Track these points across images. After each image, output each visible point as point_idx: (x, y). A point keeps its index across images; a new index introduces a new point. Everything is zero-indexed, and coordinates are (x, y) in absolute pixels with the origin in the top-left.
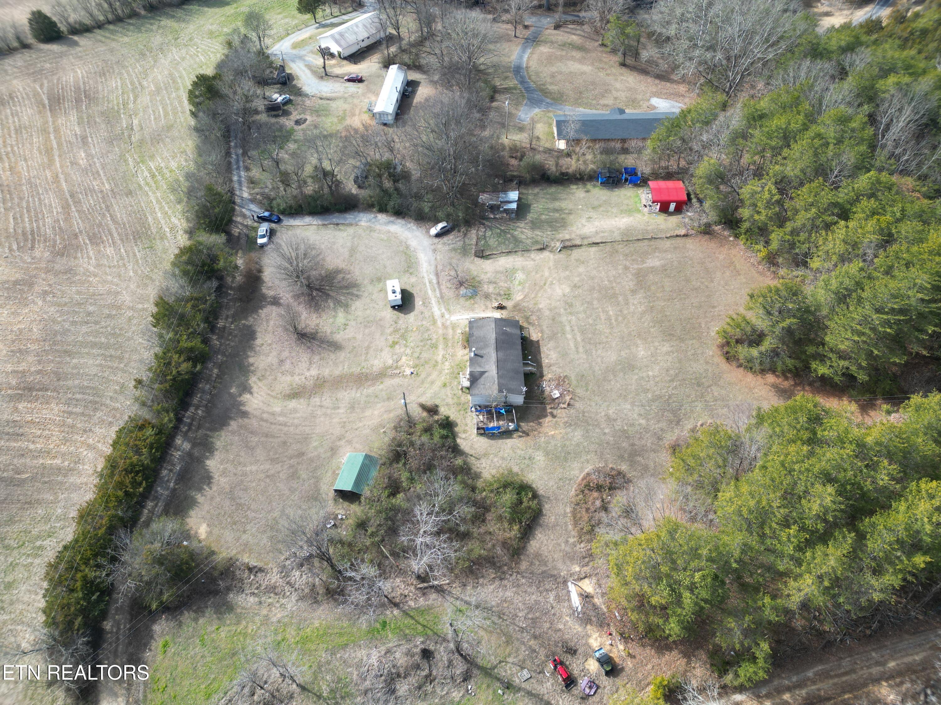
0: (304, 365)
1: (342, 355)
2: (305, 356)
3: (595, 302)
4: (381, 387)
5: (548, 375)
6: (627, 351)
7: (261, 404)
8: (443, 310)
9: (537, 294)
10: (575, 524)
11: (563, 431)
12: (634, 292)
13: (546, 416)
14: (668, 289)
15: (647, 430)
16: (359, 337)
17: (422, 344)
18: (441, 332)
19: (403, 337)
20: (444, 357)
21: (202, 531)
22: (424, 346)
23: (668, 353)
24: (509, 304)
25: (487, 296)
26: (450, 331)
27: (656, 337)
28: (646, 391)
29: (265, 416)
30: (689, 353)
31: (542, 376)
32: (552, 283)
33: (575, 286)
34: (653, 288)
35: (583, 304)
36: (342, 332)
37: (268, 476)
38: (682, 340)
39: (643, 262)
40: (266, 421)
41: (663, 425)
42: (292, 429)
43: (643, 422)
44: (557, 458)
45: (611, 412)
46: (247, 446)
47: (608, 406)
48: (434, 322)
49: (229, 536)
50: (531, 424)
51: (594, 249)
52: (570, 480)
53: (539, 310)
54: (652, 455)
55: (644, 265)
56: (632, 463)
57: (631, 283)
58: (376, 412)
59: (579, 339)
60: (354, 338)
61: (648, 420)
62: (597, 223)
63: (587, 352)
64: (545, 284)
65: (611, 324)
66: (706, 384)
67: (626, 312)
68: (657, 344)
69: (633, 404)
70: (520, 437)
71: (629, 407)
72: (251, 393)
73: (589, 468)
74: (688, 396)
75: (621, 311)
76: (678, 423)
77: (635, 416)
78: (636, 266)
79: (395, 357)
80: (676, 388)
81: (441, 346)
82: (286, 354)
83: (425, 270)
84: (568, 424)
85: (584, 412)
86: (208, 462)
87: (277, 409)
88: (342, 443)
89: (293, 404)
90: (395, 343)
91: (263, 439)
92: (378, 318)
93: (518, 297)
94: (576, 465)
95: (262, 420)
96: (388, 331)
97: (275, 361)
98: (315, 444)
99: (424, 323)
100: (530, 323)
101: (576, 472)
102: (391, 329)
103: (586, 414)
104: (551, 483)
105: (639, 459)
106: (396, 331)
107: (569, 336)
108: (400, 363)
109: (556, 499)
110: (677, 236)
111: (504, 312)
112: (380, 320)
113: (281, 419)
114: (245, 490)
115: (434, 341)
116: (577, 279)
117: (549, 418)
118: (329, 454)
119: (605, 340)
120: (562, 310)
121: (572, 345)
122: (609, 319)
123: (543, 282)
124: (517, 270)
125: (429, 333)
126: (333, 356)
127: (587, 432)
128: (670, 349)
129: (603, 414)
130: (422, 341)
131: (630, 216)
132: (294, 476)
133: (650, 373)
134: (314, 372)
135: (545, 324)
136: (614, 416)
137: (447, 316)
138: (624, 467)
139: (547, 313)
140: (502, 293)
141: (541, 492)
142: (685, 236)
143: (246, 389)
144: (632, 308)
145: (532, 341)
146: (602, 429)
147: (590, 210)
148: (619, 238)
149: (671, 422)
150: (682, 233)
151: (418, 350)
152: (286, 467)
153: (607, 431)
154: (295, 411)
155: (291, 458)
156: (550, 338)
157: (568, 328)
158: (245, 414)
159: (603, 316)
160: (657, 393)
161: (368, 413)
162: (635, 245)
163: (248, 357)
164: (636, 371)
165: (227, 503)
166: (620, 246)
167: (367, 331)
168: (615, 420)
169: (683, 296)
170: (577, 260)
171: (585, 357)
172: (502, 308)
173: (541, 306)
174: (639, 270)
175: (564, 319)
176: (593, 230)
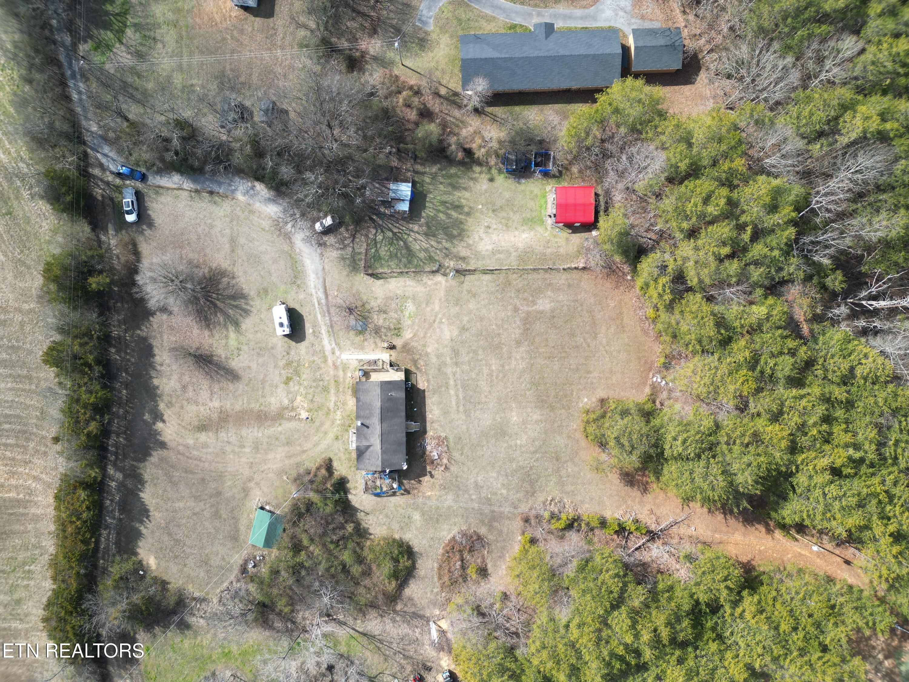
0: (205, 395)
1: (241, 386)
2: (205, 383)
3: (480, 352)
4: (280, 429)
5: (430, 433)
6: (503, 415)
7: (175, 435)
8: (334, 345)
9: (426, 333)
10: (440, 578)
11: (438, 493)
12: (518, 343)
13: (425, 475)
14: (551, 344)
15: (506, 499)
16: (254, 366)
17: (314, 384)
18: (332, 372)
19: (297, 373)
20: (336, 405)
21: (151, 562)
22: (316, 387)
23: (537, 422)
24: (398, 342)
25: (377, 331)
26: (341, 373)
27: (531, 402)
28: (512, 460)
29: (181, 448)
30: (556, 425)
31: (425, 432)
32: (441, 322)
33: (463, 329)
34: (537, 340)
35: (468, 353)
36: (236, 359)
37: (194, 514)
38: (552, 408)
39: (534, 303)
40: (183, 454)
41: (520, 495)
42: (207, 465)
43: (504, 492)
44: (431, 519)
45: (479, 479)
46: (171, 482)
47: (477, 474)
48: (325, 361)
49: (174, 569)
50: (412, 482)
51: (487, 278)
52: (440, 539)
53: (427, 354)
54: (507, 522)
55: (534, 308)
56: (491, 527)
57: (518, 331)
58: (278, 456)
59: (461, 396)
60: (249, 367)
61: (509, 490)
62: (494, 237)
63: (467, 412)
64: (434, 321)
65: (492, 381)
66: (564, 459)
67: (507, 368)
68: (529, 410)
69: (499, 472)
70: (402, 494)
71: (495, 475)
72: (164, 421)
73: (455, 531)
74: (546, 470)
75: (503, 366)
76: (533, 495)
77: (499, 485)
78: (526, 308)
79: (290, 396)
80: (537, 460)
81: (333, 391)
82: (187, 378)
83: (312, 286)
84: (443, 487)
85: (457, 477)
86: (142, 495)
87: (191, 442)
88: (252, 485)
89: (203, 437)
90: (288, 380)
91: (183, 475)
92: (270, 345)
93: (407, 335)
94: (446, 527)
95: (179, 453)
96: (282, 363)
97: (178, 386)
98: (229, 483)
99: (316, 358)
100: (417, 368)
101: (445, 533)
102: (284, 362)
103: (459, 479)
104: (424, 542)
105: (496, 524)
106: (289, 364)
107: (452, 392)
108: (295, 404)
109: (427, 556)
110: (575, 268)
111: (392, 352)
112: (272, 348)
113: (195, 453)
114: (179, 526)
115: (326, 383)
116: (466, 319)
117: (427, 478)
118: (243, 495)
119: (484, 400)
120: (448, 359)
121: (454, 403)
122: (490, 375)
123: (433, 318)
124: (408, 298)
125: (321, 372)
126: (231, 386)
127: (458, 496)
128: (539, 418)
129: (473, 480)
130: (314, 381)
131: (531, 229)
132: (216, 515)
133: (519, 442)
134: (216, 404)
135: (432, 372)
136: (481, 483)
137: (337, 353)
138: (483, 531)
139: (434, 360)
140: (392, 327)
141: (416, 549)
142: (584, 268)
143: (158, 416)
144: (514, 363)
145: (419, 389)
146: (470, 495)
147: (490, 214)
148: (515, 265)
149: (527, 492)
150: (581, 265)
151: (311, 391)
152: (208, 506)
153: (474, 497)
154: (205, 445)
155: (211, 497)
156: (434, 392)
157: (452, 382)
158: (163, 445)
159: (486, 371)
160: (521, 463)
161: (271, 456)
162: (530, 277)
163: (151, 378)
164: (507, 438)
165: (166, 538)
166: (515, 276)
167: (261, 360)
168: (482, 487)
169: (563, 355)
170: (469, 292)
171: (464, 418)
172: (392, 347)
173: (429, 350)
174: (528, 313)
175: (449, 370)
176: (489, 247)
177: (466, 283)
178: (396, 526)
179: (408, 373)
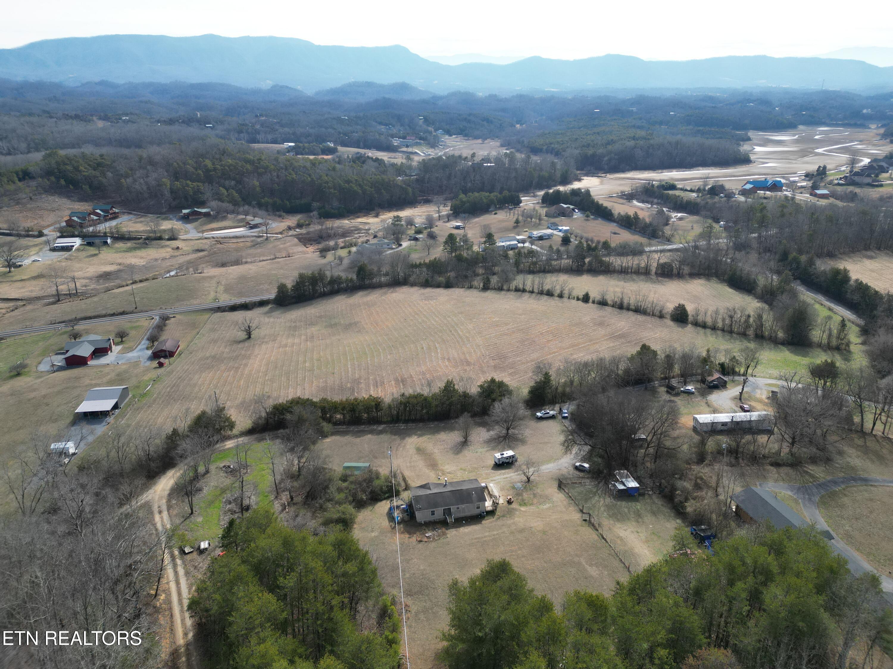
0: (441, 447)
2: (448, 446)
3: (529, 543)
5: (447, 531)
7: (411, 442)
8: (499, 480)
9: (529, 516)
12: (549, 562)
13: (410, 534)
19: (471, 471)
24: (514, 506)
25: (519, 495)
28: (438, 577)
29: (403, 444)
31: (448, 528)
32: (543, 521)
33: (544, 532)
35: (525, 537)
36: (470, 452)
37: (361, 451)
39: (591, 565)
42: (395, 453)
43: (407, 576)
44: (373, 542)
45: (415, 561)
46: (381, 442)
47: (420, 559)
50: (403, 529)
51: (595, 537)
53: (513, 519)
55: (587, 566)
57: (559, 560)
59: (485, 539)
60: (466, 457)
61: (409, 579)
62: (632, 536)
63: (473, 544)
64: (542, 518)
65: (506, 553)
67: (523, 559)
69: (425, 570)
70: (391, 524)
71: (422, 568)
72: (418, 438)
75: (523, 556)
78: (583, 561)
79: (452, 472)
84: (402, 544)
85: (414, 548)
86: (370, 435)
87: (408, 447)
89: (412, 450)
90: (464, 470)
91: (386, 446)
93: (523, 509)
95: (400, 444)
97: (443, 439)
100: (498, 518)
102: (477, 467)
103: (412, 550)
107: (487, 534)
111: (506, 503)
113: (401, 449)
114: (352, 447)
116: (554, 532)
117: (407, 535)
120: (514, 528)
121: (478, 536)
123: (544, 517)
124: (552, 504)
126: (450, 454)
134: (437, 451)
135: (499, 523)
137: (493, 482)
139: (510, 522)
140: (526, 501)
143: (421, 436)
147: (650, 532)
148: (618, 550)
154: (407, 451)
156: (485, 527)
157: (495, 533)
158: (403, 439)
160: (437, 581)
162: (613, 559)
163: (444, 432)
165: (344, 444)
166: (607, 551)
168: (408, 563)
170: (577, 530)
171: (467, 543)
172: (509, 502)
173: (516, 519)
174: (579, 563)
175: (505, 529)
176: (621, 535)
177: (584, 528)
178: (363, 525)
179: (491, 513)
